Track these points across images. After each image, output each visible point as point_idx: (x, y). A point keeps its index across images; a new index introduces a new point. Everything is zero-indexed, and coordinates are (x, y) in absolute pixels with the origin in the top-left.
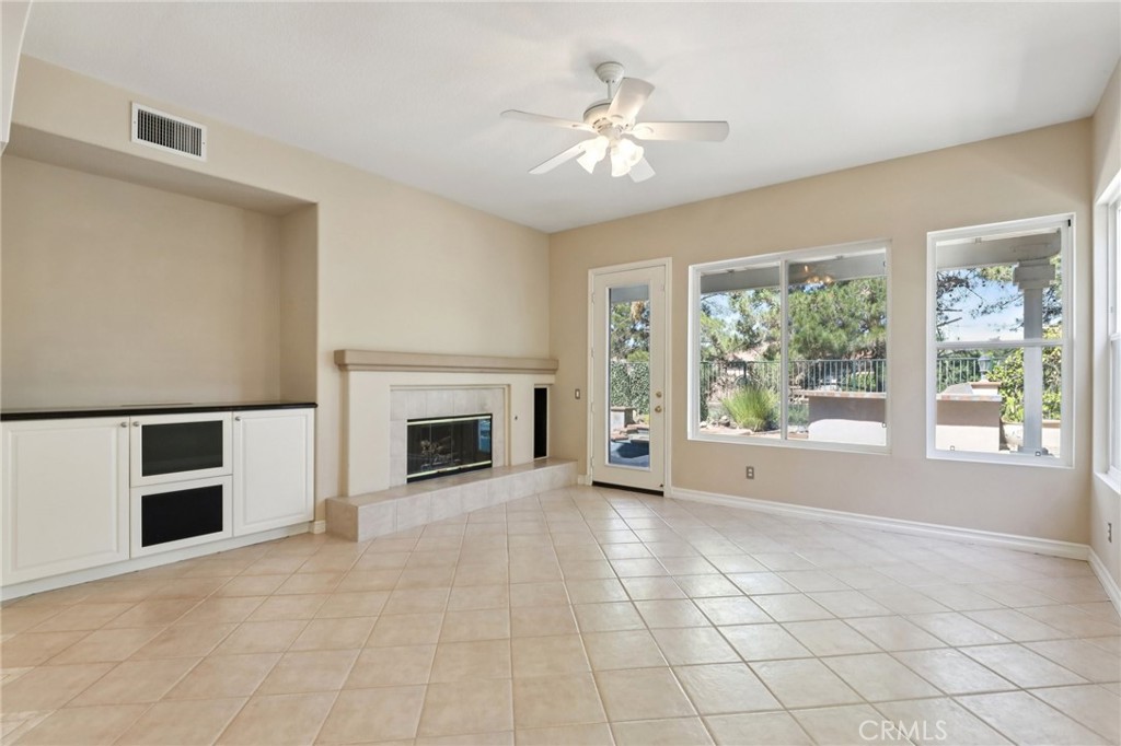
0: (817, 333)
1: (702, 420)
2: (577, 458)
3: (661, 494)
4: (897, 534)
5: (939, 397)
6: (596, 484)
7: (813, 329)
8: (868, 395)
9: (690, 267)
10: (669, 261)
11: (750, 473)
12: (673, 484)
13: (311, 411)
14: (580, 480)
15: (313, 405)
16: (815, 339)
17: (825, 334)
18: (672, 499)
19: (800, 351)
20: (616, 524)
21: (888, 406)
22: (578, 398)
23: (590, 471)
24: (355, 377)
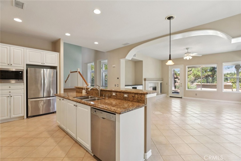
0: (197, 73)
1: (175, 89)
2: (167, 93)
3: (182, 98)
4: (218, 102)
5: (224, 84)
6: (170, 97)
7: (196, 72)
8: (205, 84)
9: (186, 66)
10: (183, 65)
11: (196, 95)
12: (184, 96)
13: (142, 86)
14: (167, 96)
15: (142, 85)
16: (197, 74)
17: (198, 73)
18: (184, 98)
19: (193, 76)
20: (173, 103)
21: (217, 86)
22: (167, 84)
23: (169, 95)
24: (146, 81)
